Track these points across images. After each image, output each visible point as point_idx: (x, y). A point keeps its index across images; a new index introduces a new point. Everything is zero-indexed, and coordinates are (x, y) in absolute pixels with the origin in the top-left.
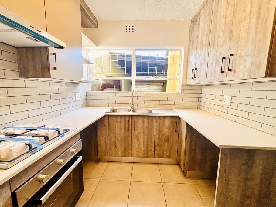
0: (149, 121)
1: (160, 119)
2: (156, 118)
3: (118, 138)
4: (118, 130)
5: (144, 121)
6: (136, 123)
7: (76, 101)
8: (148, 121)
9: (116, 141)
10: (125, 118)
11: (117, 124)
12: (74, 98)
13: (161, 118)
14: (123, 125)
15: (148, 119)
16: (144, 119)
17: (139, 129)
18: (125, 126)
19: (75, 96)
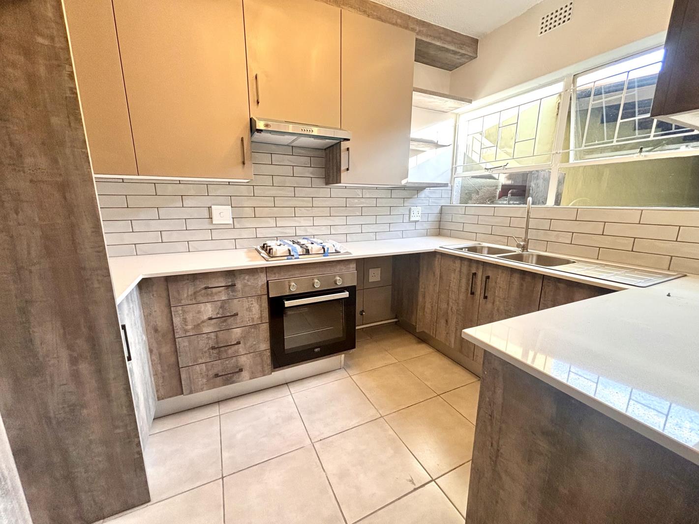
0: (525, 285)
1: (557, 288)
2: (545, 281)
3: (452, 307)
4: (454, 290)
5: (510, 283)
6: (491, 284)
7: (410, 222)
8: (522, 285)
9: (449, 311)
10: (470, 266)
11: (453, 275)
12: (407, 217)
13: (561, 285)
14: (464, 281)
15: (523, 279)
16: (511, 276)
17: (497, 299)
18: (468, 284)
19: (410, 212)
